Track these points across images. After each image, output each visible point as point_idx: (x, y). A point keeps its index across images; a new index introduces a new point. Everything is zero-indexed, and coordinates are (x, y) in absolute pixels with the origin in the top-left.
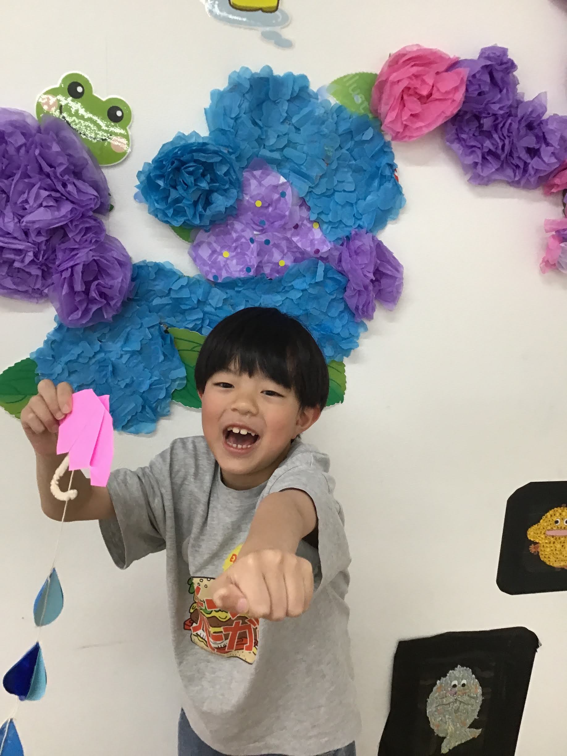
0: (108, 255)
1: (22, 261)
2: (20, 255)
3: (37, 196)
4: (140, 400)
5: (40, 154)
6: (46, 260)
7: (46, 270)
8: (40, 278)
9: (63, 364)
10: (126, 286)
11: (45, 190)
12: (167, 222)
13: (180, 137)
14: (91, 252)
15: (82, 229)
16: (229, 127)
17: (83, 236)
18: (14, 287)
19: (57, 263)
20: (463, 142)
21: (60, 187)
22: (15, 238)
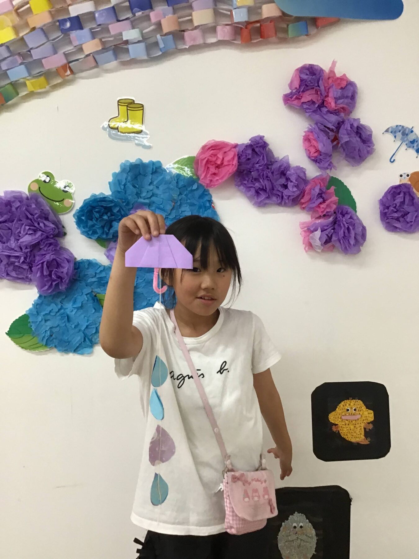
0: (61, 257)
1: (19, 262)
2: (18, 259)
3: (25, 229)
4: (83, 335)
5: (26, 209)
6: (31, 261)
7: (31, 266)
8: (29, 270)
9: (42, 316)
10: (70, 272)
11: (29, 226)
12: (90, 238)
13: (94, 195)
14: (52, 255)
15: (47, 244)
16: (121, 189)
17: (48, 247)
18: (16, 276)
19: (36, 262)
20: (245, 185)
21: (36, 225)
22: (15, 251)
